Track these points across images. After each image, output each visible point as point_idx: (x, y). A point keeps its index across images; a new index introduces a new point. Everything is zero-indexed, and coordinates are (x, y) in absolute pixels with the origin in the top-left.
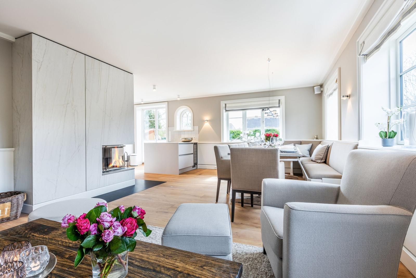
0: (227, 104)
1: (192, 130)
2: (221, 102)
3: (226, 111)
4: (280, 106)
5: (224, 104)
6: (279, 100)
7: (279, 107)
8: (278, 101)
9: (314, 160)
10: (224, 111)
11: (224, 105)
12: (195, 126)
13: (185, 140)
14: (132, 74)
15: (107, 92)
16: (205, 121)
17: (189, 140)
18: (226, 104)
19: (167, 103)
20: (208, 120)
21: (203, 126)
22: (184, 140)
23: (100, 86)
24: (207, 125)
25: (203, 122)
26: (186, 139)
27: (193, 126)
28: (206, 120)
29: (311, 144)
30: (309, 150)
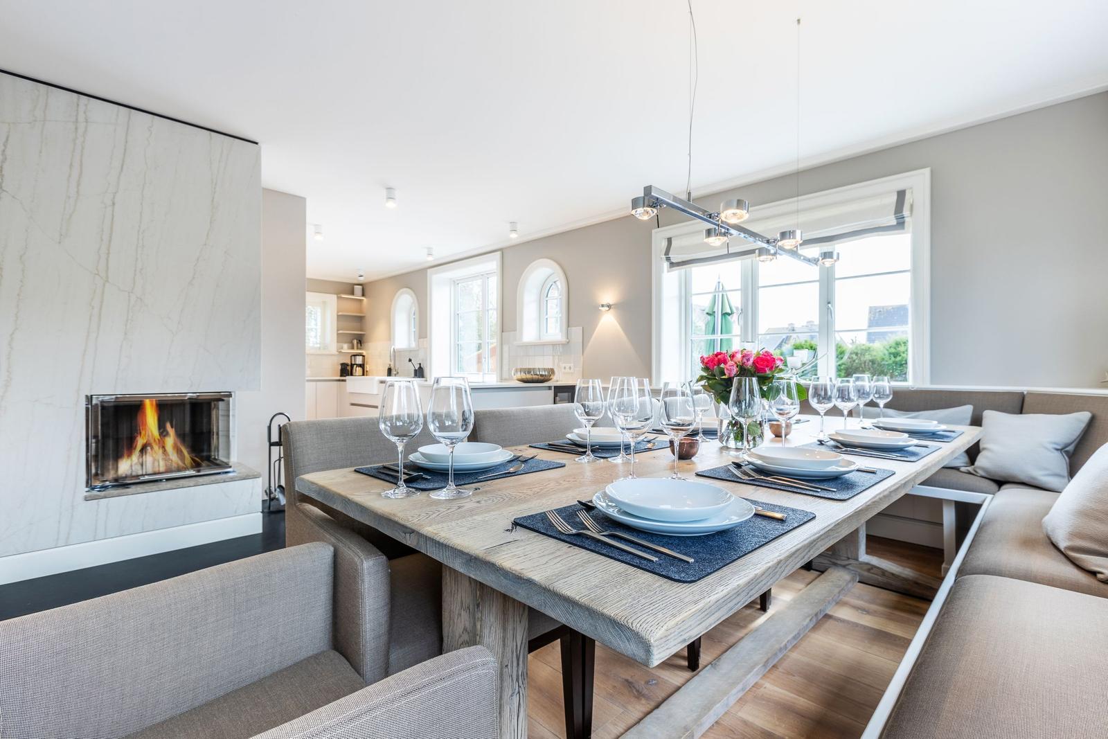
0: (676, 236)
1: (564, 340)
2: (653, 231)
3: (672, 265)
4: (904, 223)
5: (664, 241)
6: (901, 195)
7: (901, 224)
8: (894, 198)
9: (1062, 545)
10: (666, 265)
11: (664, 244)
12: (573, 328)
13: (529, 376)
14: (257, 143)
15: (114, 204)
16: (601, 308)
17: (542, 375)
18: (670, 240)
19: (499, 253)
20: (611, 303)
21: (597, 325)
22: (524, 376)
23: (78, 185)
24: (609, 323)
25: (594, 311)
26: (529, 372)
27: (568, 327)
28: (603, 306)
29: (1085, 416)
30: (1071, 448)
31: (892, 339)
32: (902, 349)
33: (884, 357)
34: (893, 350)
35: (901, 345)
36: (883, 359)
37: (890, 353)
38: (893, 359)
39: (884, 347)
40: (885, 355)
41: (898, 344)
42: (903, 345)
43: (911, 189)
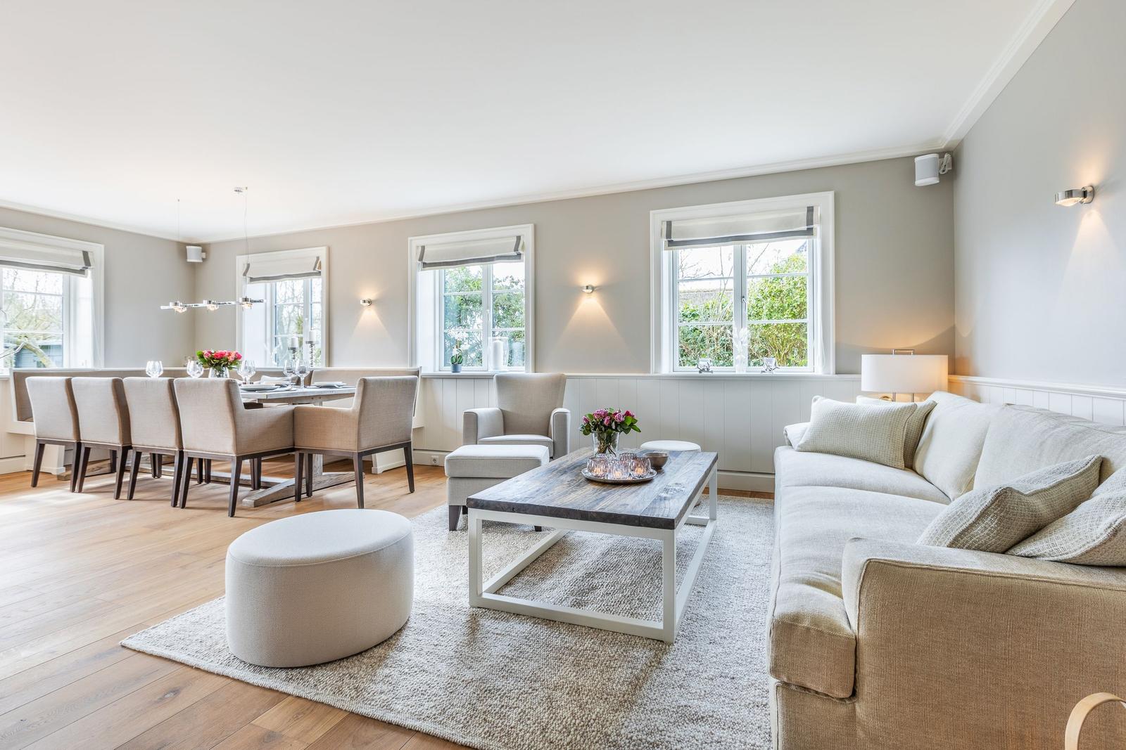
43: (92, 252)
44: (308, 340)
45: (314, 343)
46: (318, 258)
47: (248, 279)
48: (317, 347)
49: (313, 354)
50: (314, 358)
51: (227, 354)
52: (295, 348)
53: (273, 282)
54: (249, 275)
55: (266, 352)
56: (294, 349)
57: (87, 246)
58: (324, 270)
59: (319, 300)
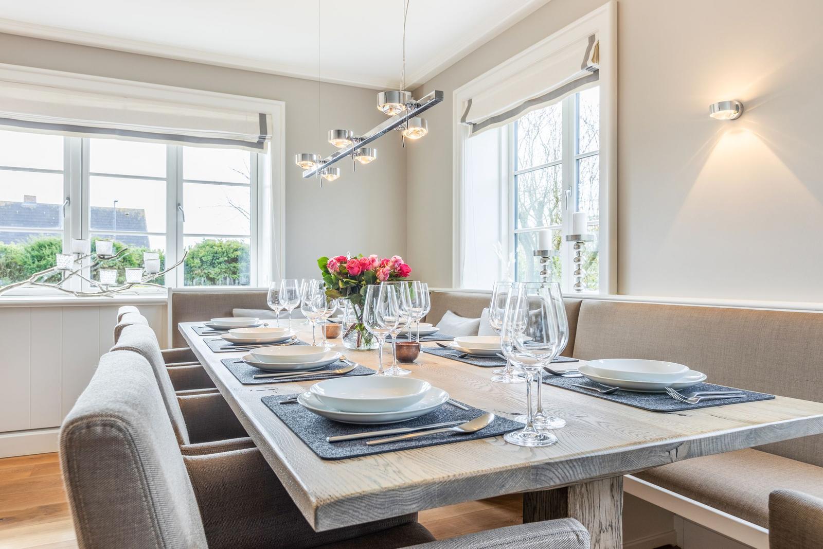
31: (34, 241)
32: (47, 252)
33: (26, 260)
34: (35, 253)
35: (45, 247)
36: (25, 263)
37: (33, 257)
38: (36, 262)
39: (26, 249)
40: (26, 257)
41: (41, 246)
42: (47, 247)
43: (270, 114)
44: (572, 233)
45: (583, 238)
46: (592, 39)
47: (470, 127)
48: (589, 247)
49: (582, 263)
50: (583, 271)
51: (377, 263)
52: (546, 251)
53: (510, 121)
54: (473, 118)
55: (500, 262)
56: (544, 254)
57: (264, 106)
58: (606, 65)
59: (595, 147)
